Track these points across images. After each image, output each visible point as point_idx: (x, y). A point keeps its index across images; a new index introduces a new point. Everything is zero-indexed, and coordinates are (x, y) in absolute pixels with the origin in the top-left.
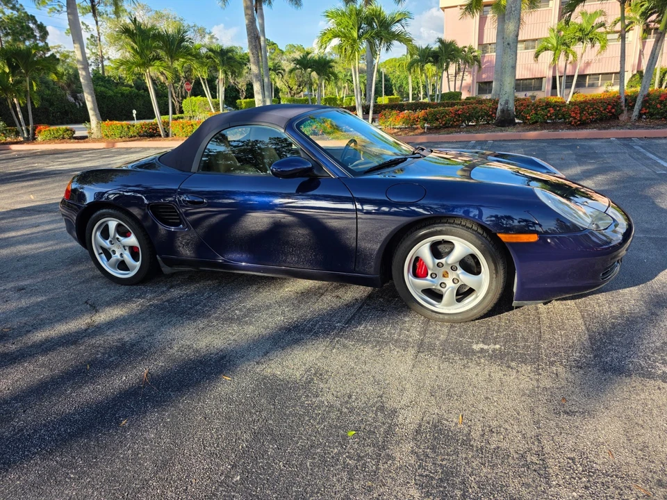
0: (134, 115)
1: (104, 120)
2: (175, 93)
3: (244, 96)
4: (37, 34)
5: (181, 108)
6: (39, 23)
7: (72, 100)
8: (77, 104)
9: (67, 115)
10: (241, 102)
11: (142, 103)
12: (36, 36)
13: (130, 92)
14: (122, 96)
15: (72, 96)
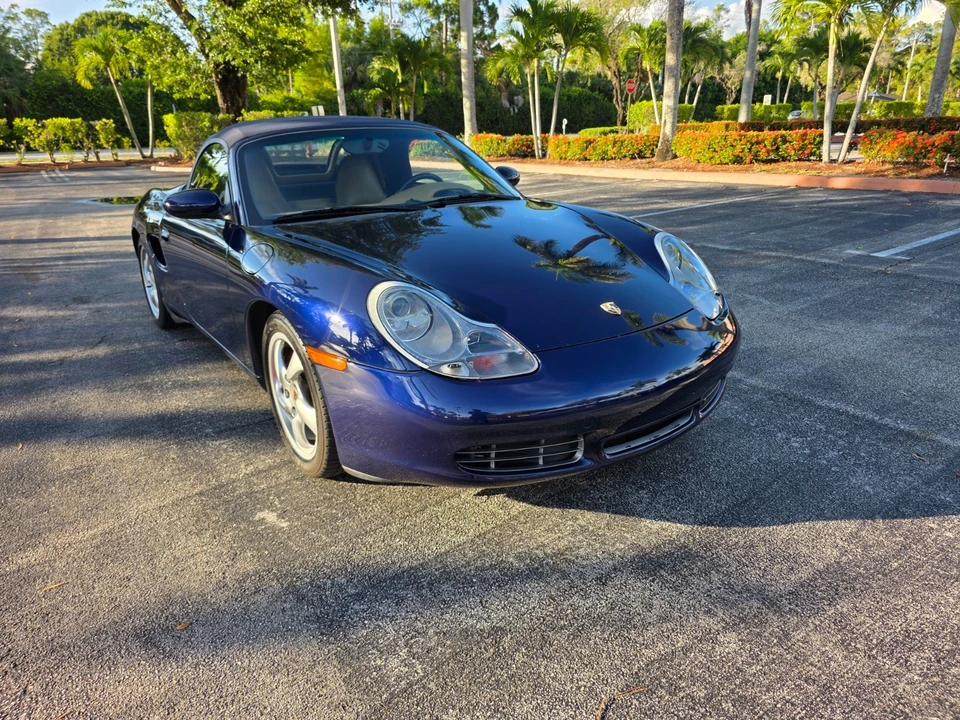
0: (564, 127)
1: (480, 131)
2: (622, 96)
3: (732, 100)
4: (486, 19)
5: (624, 117)
6: (490, 4)
7: (506, 104)
8: (512, 110)
9: (498, 124)
10: (723, 109)
11: (592, 109)
12: (484, 21)
13: (580, 95)
14: (568, 100)
15: (509, 100)
